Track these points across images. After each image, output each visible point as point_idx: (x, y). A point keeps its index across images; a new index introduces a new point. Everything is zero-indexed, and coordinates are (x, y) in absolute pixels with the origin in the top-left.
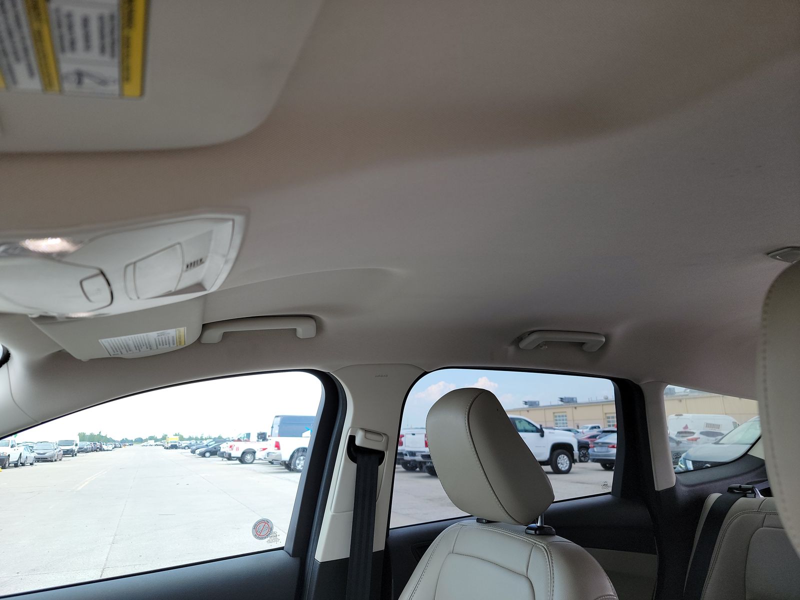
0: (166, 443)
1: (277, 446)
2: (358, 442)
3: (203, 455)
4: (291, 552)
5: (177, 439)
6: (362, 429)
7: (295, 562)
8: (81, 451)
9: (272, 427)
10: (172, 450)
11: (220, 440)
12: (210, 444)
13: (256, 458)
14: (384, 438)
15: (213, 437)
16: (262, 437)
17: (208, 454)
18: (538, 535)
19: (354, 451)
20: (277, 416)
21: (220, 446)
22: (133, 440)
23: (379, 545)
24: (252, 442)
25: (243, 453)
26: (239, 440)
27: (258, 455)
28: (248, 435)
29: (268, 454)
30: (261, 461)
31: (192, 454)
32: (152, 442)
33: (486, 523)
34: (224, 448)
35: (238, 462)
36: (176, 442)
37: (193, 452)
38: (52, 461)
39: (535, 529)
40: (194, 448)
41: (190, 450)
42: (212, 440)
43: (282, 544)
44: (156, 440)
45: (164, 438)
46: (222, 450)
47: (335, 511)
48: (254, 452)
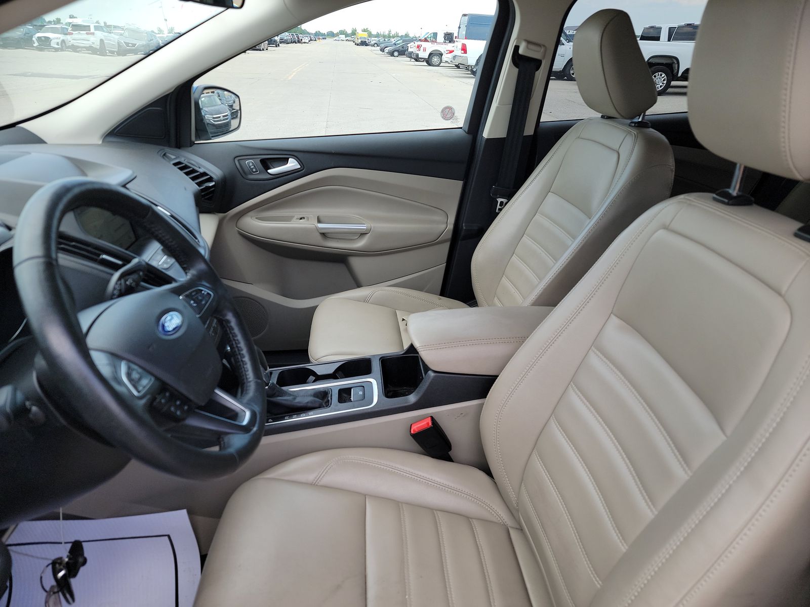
0: (356, 39)
1: (464, 49)
2: (521, 51)
3: (392, 54)
4: (467, 131)
5: (365, 35)
6: (525, 40)
7: (469, 138)
8: (283, 42)
9: (459, 28)
10: (363, 47)
11: (407, 39)
12: (398, 42)
13: (443, 61)
14: (542, 50)
15: (400, 35)
16: (449, 38)
17: (396, 54)
18: (637, 126)
19: (517, 59)
20: (465, 15)
21: (408, 45)
22: (326, 34)
23: (529, 130)
24: (440, 43)
25: (430, 54)
26: (426, 40)
27: (444, 58)
28: (435, 35)
29: (455, 57)
30: (447, 65)
31: (382, 53)
32: (343, 37)
33: (606, 118)
34: (412, 48)
35: (425, 63)
36: (365, 38)
37: (382, 50)
38: (260, 50)
39: (635, 123)
40: (383, 45)
41: (379, 48)
42: (399, 38)
43: (461, 126)
44: (347, 35)
45: (354, 33)
46: (410, 50)
47: (499, 104)
48: (441, 55)
